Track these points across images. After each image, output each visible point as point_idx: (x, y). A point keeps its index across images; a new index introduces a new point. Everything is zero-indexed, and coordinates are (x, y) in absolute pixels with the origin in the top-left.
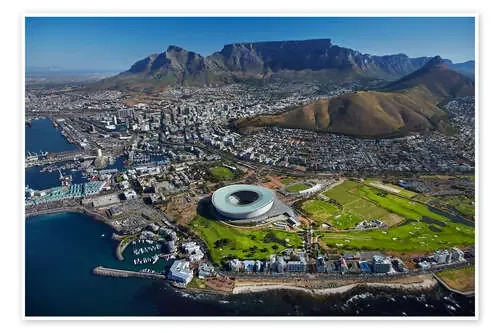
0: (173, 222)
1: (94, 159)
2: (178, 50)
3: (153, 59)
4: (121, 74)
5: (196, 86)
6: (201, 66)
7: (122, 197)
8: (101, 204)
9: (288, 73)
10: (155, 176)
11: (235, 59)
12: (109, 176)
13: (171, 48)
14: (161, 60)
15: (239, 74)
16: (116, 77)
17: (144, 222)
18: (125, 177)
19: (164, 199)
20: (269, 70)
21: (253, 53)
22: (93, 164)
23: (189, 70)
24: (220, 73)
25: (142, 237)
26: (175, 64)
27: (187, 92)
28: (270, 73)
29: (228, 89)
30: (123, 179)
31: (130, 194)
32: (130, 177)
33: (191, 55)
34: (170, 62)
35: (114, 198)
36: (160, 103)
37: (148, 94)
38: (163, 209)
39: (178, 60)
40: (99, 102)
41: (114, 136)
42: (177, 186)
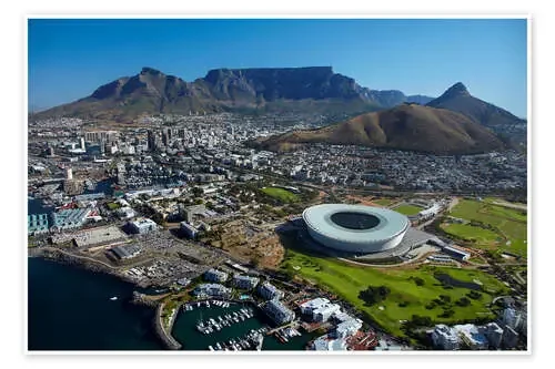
0: (252, 265)
1: (62, 182)
2: (154, 73)
3: (122, 83)
4: (80, 101)
5: (178, 113)
6: (183, 91)
7: (130, 229)
8: (91, 241)
9: (286, 102)
10: (174, 200)
11: (222, 86)
12: (93, 203)
13: (145, 70)
14: (133, 84)
15: (228, 103)
16: (74, 103)
17: (190, 267)
18: (124, 202)
19: (209, 229)
20: (263, 100)
21: (243, 81)
22: (61, 188)
23: (169, 96)
24: (206, 101)
25: (201, 295)
26: (151, 88)
27: (169, 119)
28: (264, 103)
29: (218, 117)
30: (120, 205)
31: (144, 224)
32: (132, 203)
33: (171, 79)
34: (145, 85)
35: (114, 232)
36: (137, 130)
37: (118, 121)
38: (217, 244)
39: (154, 84)
40: (53, 130)
41: (84, 160)
42: (220, 211)
